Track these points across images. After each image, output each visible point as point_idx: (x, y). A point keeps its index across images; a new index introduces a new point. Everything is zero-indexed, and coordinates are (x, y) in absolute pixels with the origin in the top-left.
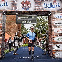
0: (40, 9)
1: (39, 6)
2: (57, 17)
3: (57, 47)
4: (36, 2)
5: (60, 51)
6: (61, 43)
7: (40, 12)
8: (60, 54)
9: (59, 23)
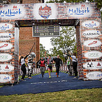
0: (64, 17)
1: (62, 13)
2: (86, 26)
3: (89, 66)
4: (59, 7)
5: (93, 71)
6: (95, 60)
7: (64, 20)
8: (93, 75)
9: (90, 34)
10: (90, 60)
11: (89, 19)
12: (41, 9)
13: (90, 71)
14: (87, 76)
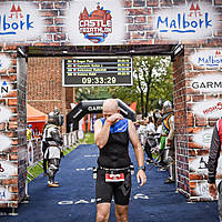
0: (144, 38)
1: (140, 28)
2: (201, 63)
3: (203, 165)
4: (131, 12)
12: (84, 16)
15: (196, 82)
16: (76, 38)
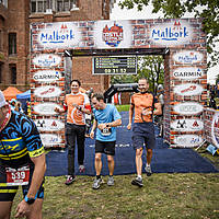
0: (143, 44)
2: (181, 60)
3: (179, 125)
4: (136, 27)
5: (185, 133)
6: (190, 117)
7: (144, 49)
9: (185, 74)
10: (182, 117)
11: (185, 47)
12: (106, 30)
13: (182, 134)
14: (175, 141)
15: (177, 73)
16: (101, 45)
